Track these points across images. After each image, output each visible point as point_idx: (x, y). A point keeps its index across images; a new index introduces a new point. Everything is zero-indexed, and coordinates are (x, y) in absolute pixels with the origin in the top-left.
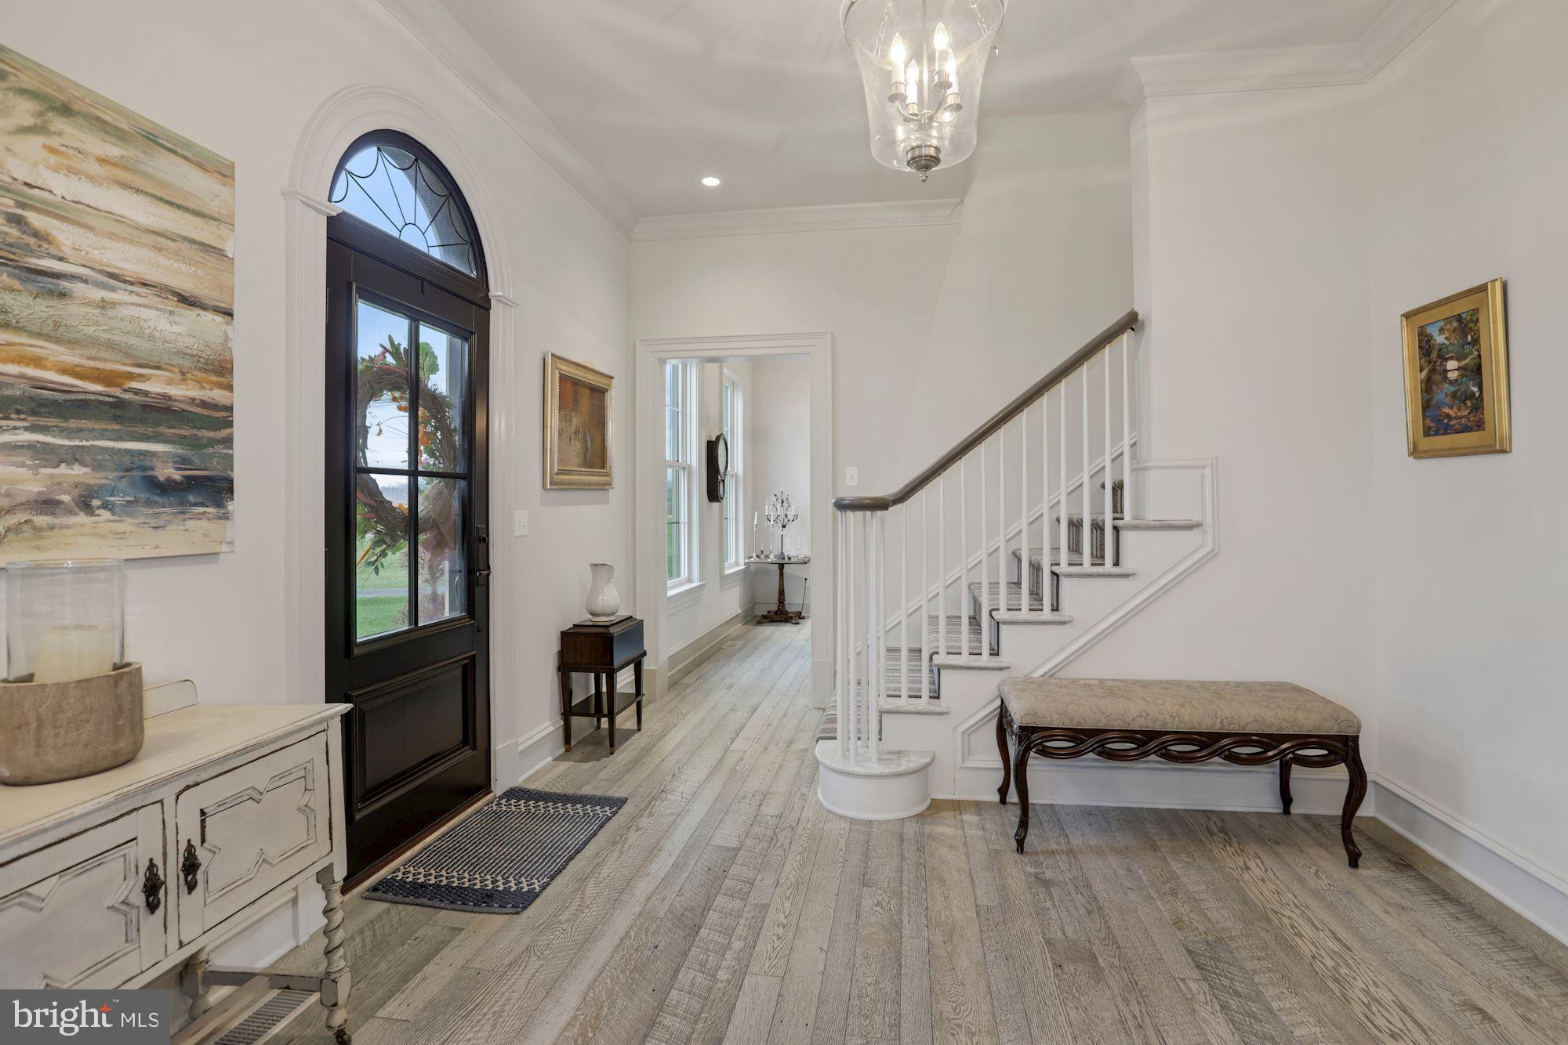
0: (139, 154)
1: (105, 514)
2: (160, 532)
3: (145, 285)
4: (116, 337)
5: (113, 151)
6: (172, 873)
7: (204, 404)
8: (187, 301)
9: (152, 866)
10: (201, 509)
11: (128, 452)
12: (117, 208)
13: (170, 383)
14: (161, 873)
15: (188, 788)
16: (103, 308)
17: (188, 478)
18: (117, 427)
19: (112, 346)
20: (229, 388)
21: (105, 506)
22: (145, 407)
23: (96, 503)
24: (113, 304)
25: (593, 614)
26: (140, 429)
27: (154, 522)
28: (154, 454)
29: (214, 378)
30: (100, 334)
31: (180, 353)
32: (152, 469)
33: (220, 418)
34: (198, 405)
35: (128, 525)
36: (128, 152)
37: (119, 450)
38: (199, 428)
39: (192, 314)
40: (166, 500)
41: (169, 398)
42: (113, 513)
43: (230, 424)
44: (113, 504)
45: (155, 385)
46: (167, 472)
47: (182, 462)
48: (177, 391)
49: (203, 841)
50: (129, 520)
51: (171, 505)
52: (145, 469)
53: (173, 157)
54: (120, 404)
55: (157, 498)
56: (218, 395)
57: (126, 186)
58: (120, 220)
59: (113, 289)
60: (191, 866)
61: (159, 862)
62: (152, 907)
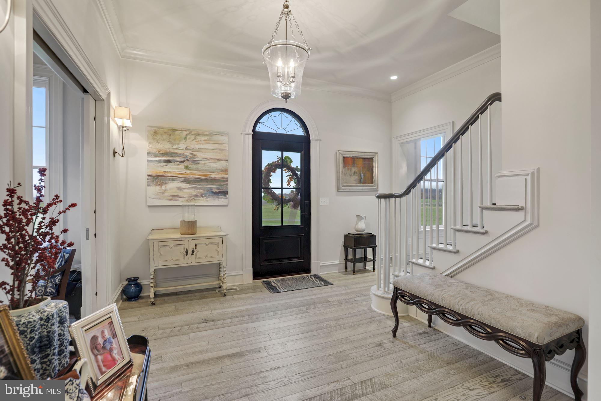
0: (210, 137)
1: (205, 198)
2: (214, 201)
3: (211, 159)
4: (207, 169)
5: (205, 138)
6: (190, 252)
7: (222, 178)
8: (218, 160)
9: (187, 249)
10: (222, 197)
11: (209, 187)
12: (206, 148)
13: (216, 175)
14: (188, 251)
15: (193, 239)
16: (204, 164)
17: (219, 191)
18: (207, 183)
19: (206, 170)
20: (227, 174)
21: (205, 196)
22: (211, 180)
23: (203, 196)
24: (206, 163)
25: (357, 231)
26: (211, 183)
27: (213, 199)
28: (213, 187)
29: (224, 173)
30: (204, 169)
31: (218, 169)
32: (213, 190)
33: (226, 180)
34: (221, 178)
35: (208, 199)
36: (208, 138)
37: (207, 187)
38: (221, 182)
39: (220, 162)
40: (215, 195)
41: (216, 177)
42: (206, 197)
43: (228, 181)
44: (206, 196)
45: (213, 176)
46: (215, 190)
47: (218, 188)
48: (217, 176)
49: (196, 248)
50: (209, 198)
51: (216, 196)
52: (211, 190)
53: (216, 135)
54: (207, 180)
55: (213, 195)
56: (226, 176)
57: (208, 143)
58: (207, 149)
59: (206, 161)
60: (193, 251)
61: (188, 249)
62: (186, 255)
